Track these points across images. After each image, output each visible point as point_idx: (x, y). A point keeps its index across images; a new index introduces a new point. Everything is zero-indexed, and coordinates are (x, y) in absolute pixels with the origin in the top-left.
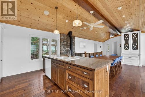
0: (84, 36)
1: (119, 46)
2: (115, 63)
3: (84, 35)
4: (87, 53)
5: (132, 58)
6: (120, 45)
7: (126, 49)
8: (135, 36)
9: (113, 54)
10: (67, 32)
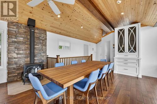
0: (65, 32)
1: (112, 46)
2: (103, 74)
3: (64, 30)
4: (60, 57)
5: (129, 65)
6: (114, 45)
7: (121, 52)
8: (132, 31)
9: (106, 58)
10: (24, 20)
